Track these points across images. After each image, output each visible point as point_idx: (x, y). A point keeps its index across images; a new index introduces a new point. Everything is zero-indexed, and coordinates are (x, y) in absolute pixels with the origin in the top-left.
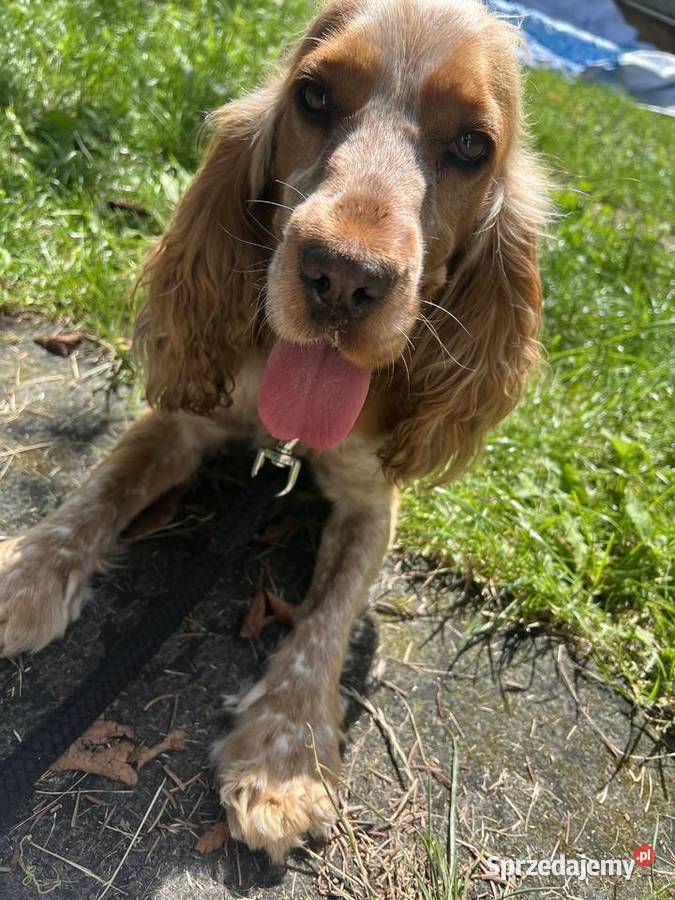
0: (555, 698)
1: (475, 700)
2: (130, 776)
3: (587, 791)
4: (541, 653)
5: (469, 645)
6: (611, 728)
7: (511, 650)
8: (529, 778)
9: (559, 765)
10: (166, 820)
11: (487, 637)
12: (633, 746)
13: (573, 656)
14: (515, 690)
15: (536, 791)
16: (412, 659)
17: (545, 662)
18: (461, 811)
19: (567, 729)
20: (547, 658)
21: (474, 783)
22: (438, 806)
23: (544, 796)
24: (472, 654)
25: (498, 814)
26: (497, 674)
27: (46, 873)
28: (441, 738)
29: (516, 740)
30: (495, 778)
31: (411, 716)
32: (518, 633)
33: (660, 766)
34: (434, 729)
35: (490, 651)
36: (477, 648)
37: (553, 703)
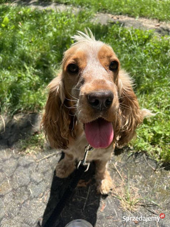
0: (144, 162)
1: (131, 166)
2: (85, 186)
3: (149, 176)
4: (141, 156)
5: (129, 157)
6: (153, 166)
7: (136, 156)
8: (140, 176)
9: (145, 173)
10: (92, 190)
11: (132, 155)
12: (157, 168)
13: (146, 155)
14: (137, 163)
15: (141, 177)
16: (121, 161)
17: (142, 157)
18: (130, 182)
19: (146, 167)
20: (142, 156)
21: (131, 178)
22: (127, 182)
24: (130, 158)
25: (135, 182)
26: (134, 160)
28: (126, 173)
29: (137, 170)
30: (135, 176)
31: (122, 170)
32: (137, 154)
33: (161, 170)
34: (125, 171)
35: (133, 157)
36: (131, 157)
37: (144, 163)
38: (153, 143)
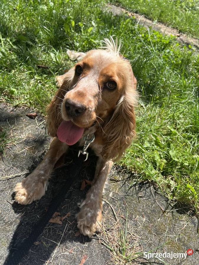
0: (150, 198)
1: (132, 200)
2: (60, 223)
3: (155, 219)
4: (147, 188)
5: (131, 187)
6: (162, 204)
7: (140, 188)
8: (143, 217)
9: (150, 213)
10: (69, 231)
11: (135, 185)
12: (167, 208)
13: (155, 188)
14: (141, 197)
15: (144, 219)
16: (118, 192)
17: (148, 190)
18: (128, 225)
19: (152, 205)
20: (149, 189)
21: (131, 219)
22: (123, 224)
23: (146, 221)
24: (131, 189)
25: (136, 225)
26: (137, 193)
27: (47, 243)
28: (124, 210)
29: (141, 209)
30: (135, 217)
31: (118, 205)
32: (142, 184)
33: (173, 212)
34: (123, 207)
35: (136, 188)
36: (133, 188)
37: (150, 200)
38: (165, 173)
